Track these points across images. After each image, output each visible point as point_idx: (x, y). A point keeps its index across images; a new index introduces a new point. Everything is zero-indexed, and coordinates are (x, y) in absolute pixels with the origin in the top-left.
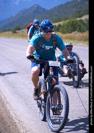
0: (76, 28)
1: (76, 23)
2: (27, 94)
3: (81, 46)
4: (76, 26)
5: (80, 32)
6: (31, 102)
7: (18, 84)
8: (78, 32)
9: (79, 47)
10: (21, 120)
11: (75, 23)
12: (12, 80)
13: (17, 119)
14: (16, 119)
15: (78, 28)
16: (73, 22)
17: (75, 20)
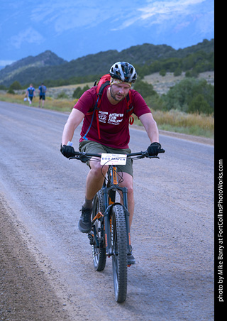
2: (54, 210)
6: (66, 229)
7: (34, 187)
10: (53, 267)
12: (21, 179)
13: (45, 263)
14: (42, 265)
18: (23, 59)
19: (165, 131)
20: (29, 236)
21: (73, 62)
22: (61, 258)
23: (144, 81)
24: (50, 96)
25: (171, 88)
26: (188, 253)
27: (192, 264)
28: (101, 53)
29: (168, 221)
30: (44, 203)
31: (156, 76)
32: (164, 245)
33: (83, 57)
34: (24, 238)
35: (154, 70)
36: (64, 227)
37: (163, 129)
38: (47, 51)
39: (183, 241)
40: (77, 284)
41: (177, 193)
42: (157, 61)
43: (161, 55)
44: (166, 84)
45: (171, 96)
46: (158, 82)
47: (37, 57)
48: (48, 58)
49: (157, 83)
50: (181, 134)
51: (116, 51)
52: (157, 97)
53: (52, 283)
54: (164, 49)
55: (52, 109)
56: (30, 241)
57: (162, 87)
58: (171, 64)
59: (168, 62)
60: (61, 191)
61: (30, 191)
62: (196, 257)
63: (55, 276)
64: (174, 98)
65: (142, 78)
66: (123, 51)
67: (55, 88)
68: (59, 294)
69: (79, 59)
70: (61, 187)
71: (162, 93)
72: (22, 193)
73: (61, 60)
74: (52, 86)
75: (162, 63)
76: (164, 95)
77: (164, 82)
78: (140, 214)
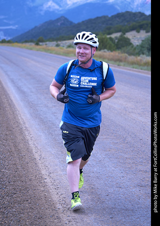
18: (46, 22)
19: (134, 69)
20: (31, 136)
21: (79, 24)
22: (49, 150)
23: (125, 36)
24: (63, 46)
25: (143, 41)
26: (131, 147)
27: (132, 154)
28: (97, 18)
29: (122, 127)
30: (45, 116)
31: (134, 33)
32: (116, 142)
33: (86, 20)
34: (28, 138)
35: (132, 29)
36: (55, 130)
37: (133, 68)
38: (62, 17)
39: (129, 139)
40: (56, 166)
41: (132, 109)
42: (134, 23)
43: (137, 19)
44: (140, 38)
45: (142, 46)
46: (135, 36)
47: (55, 20)
48: (63, 22)
49: (134, 38)
50: (145, 71)
51: (107, 16)
52: (132, 47)
53: (40, 165)
54: (139, 15)
55: (63, 55)
56: (31, 140)
57: (138, 40)
58: (143, 25)
59: (142, 23)
60: (57, 107)
61: (37, 108)
62: (135, 149)
63: (43, 161)
64: (144, 47)
65: (124, 34)
66: (112, 16)
67: (67, 41)
68: (43, 172)
69: (83, 22)
70: (58, 105)
71: (137, 44)
72: (31, 109)
73: (71, 23)
74: (65, 40)
75: (138, 24)
76: (137, 46)
77: (139, 37)
78: (105, 123)
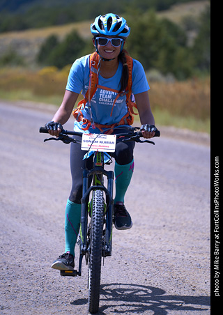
0: (154, 56)
1: (156, 37)
3: (188, 137)
4: (153, 48)
5: (171, 77)
8: (164, 73)
9: (183, 143)
11: (150, 33)
15: (162, 55)
16: (143, 28)
17: (152, 20)
